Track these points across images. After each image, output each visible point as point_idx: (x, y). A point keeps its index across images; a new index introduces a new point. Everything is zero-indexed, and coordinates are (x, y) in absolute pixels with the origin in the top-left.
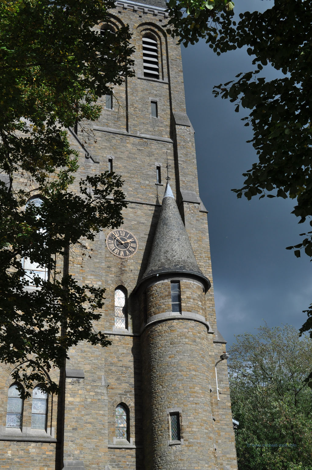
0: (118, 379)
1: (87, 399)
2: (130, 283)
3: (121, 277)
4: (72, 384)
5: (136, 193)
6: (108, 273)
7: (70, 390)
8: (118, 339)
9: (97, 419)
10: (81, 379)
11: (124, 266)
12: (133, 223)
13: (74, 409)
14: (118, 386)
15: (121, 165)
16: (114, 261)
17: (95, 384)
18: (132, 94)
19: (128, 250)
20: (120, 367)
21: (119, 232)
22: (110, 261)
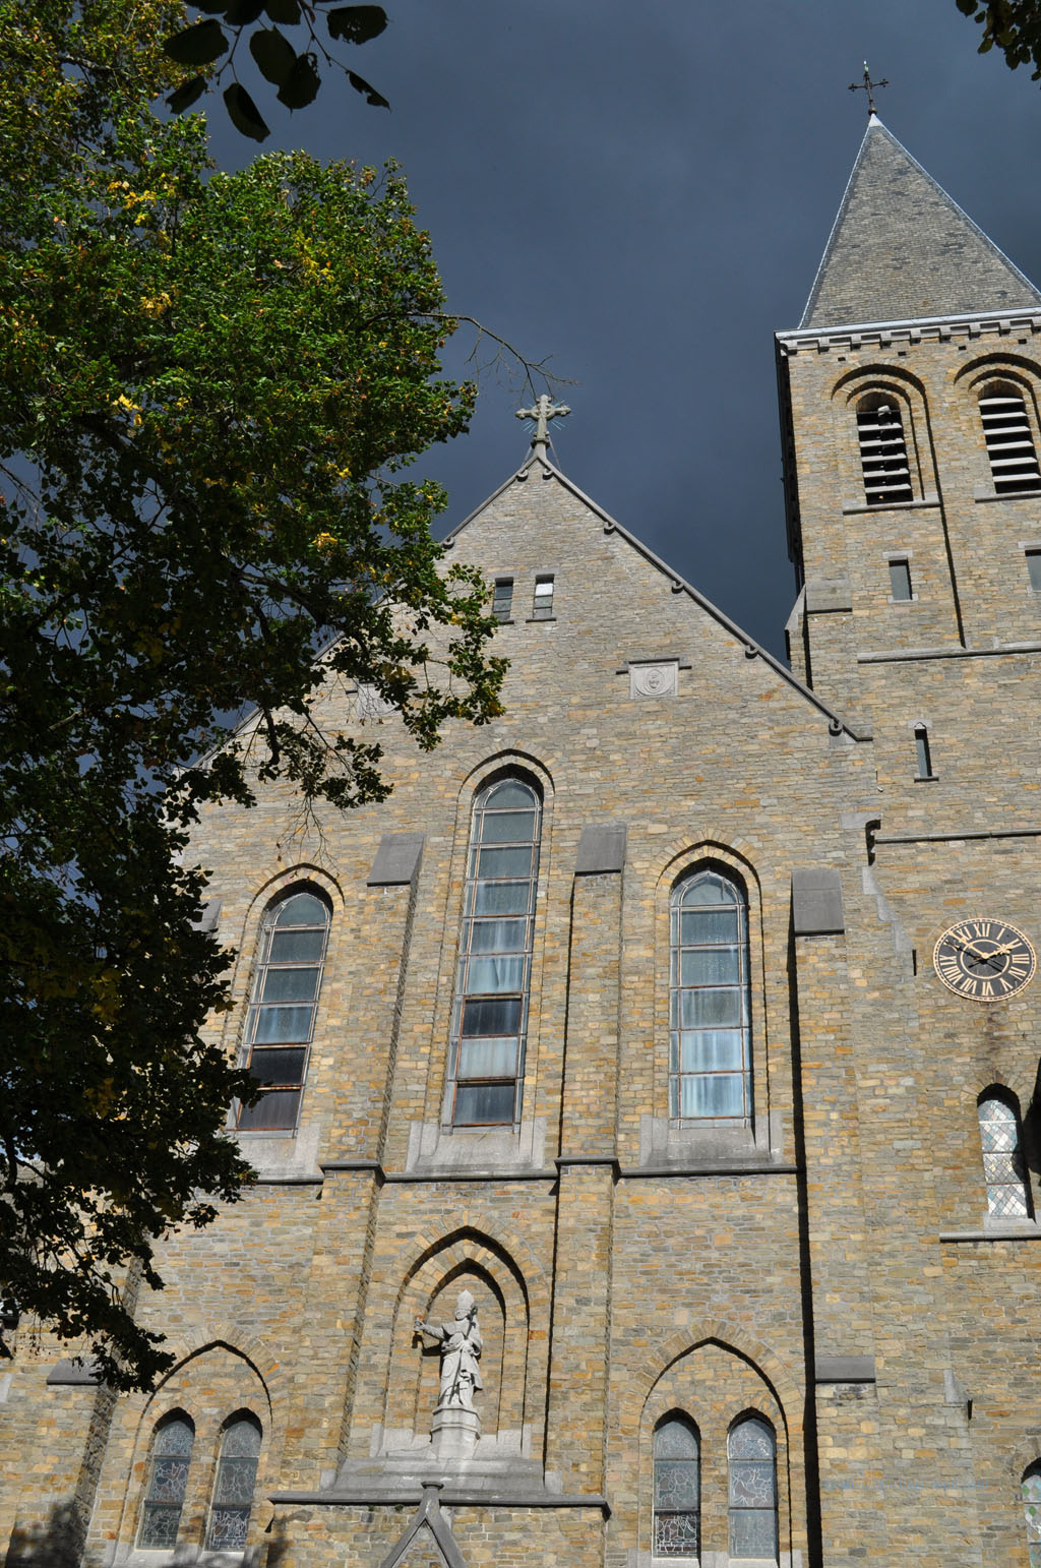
0: (1019, 1382)
1: (900, 1450)
2: (1025, 1074)
3: (993, 1059)
4: (837, 1402)
5: (1011, 807)
6: (950, 1053)
7: (833, 1423)
8: (1004, 1252)
9: (941, 1516)
10: (867, 1385)
11: (1000, 1026)
12: (1012, 893)
13: (848, 1484)
14: (1023, 1406)
15: (954, 740)
16: (964, 1016)
17: (925, 1402)
18: (964, 545)
19: (1007, 977)
20: (1022, 1340)
21: (970, 927)
22: (954, 1018)
